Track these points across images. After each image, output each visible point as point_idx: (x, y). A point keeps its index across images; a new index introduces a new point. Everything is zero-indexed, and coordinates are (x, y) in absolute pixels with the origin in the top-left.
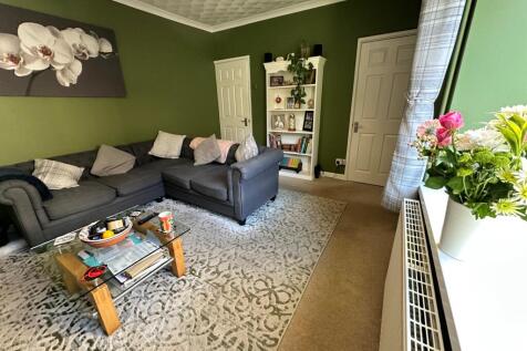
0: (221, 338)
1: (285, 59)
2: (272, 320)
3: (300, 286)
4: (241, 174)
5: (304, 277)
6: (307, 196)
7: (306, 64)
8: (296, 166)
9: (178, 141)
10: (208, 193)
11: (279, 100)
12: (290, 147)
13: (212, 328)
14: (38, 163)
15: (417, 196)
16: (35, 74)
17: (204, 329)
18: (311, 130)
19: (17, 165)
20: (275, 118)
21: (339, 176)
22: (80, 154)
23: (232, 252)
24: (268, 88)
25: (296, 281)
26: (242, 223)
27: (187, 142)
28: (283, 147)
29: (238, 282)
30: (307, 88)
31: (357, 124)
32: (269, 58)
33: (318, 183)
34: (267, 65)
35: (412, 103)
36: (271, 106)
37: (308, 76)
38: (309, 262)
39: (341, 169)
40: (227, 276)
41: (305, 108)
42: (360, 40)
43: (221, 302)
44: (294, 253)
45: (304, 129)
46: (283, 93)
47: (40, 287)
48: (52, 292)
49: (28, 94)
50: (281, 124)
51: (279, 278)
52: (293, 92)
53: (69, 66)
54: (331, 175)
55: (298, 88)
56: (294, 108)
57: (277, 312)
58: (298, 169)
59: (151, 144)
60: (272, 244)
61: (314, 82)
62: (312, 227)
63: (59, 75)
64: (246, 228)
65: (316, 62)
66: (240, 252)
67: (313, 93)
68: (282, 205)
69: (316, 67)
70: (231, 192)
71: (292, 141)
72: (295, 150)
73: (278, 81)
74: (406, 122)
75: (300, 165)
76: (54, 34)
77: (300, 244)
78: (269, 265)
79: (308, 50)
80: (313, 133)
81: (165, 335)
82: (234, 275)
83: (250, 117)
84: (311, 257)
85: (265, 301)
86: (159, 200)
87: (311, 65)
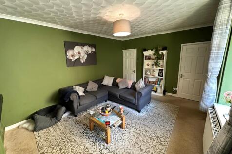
0: (144, 150)
1: (152, 51)
2: (161, 147)
3: (168, 136)
4: (141, 94)
5: (169, 134)
6: (162, 103)
7: (160, 53)
8: (155, 90)
9: (112, 79)
10: (127, 100)
11: (148, 65)
12: (153, 82)
13: (141, 146)
14: (74, 87)
15: (213, 107)
16: (76, 59)
17: (137, 146)
18: (162, 76)
19: (68, 87)
20: (146, 71)
21: (174, 95)
22: (83, 84)
23: (139, 122)
24: (144, 60)
25: (166, 135)
26: (139, 112)
27: (115, 80)
28: (150, 82)
29: (144, 133)
30: (161, 61)
31: (182, 75)
32: (145, 50)
33: (165, 97)
34: (144, 53)
35: (209, 77)
36: (145, 67)
37: (161, 57)
38: (170, 129)
39: (175, 92)
40: (140, 130)
41: (159, 68)
42: (182, 45)
43: (141, 139)
44: (163, 125)
45: (159, 76)
46: (150, 62)
47: (81, 127)
48: (85, 129)
49: (74, 66)
50: (149, 73)
51: (159, 133)
52: (155, 62)
53: (84, 57)
54: (171, 94)
55: (157, 61)
56: (155, 68)
57: (161, 144)
58: (156, 92)
59: (102, 80)
60: (153, 121)
61: (164, 59)
62: (167, 116)
63: (81, 59)
64: (141, 114)
65: (164, 52)
66: (142, 123)
67: (163, 63)
68: (152, 106)
69: (164, 54)
70: (137, 100)
71: (154, 80)
72: (155, 83)
73: (149, 58)
74: (207, 83)
75: (157, 89)
76: (82, 48)
77: (164, 122)
78: (154, 128)
79: (161, 48)
80: (163, 78)
81: (126, 147)
82: (142, 130)
83: (136, 70)
84: (169, 127)
85: (156, 140)
86: (106, 101)
87: (162, 53)
